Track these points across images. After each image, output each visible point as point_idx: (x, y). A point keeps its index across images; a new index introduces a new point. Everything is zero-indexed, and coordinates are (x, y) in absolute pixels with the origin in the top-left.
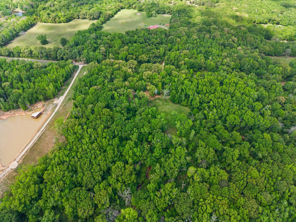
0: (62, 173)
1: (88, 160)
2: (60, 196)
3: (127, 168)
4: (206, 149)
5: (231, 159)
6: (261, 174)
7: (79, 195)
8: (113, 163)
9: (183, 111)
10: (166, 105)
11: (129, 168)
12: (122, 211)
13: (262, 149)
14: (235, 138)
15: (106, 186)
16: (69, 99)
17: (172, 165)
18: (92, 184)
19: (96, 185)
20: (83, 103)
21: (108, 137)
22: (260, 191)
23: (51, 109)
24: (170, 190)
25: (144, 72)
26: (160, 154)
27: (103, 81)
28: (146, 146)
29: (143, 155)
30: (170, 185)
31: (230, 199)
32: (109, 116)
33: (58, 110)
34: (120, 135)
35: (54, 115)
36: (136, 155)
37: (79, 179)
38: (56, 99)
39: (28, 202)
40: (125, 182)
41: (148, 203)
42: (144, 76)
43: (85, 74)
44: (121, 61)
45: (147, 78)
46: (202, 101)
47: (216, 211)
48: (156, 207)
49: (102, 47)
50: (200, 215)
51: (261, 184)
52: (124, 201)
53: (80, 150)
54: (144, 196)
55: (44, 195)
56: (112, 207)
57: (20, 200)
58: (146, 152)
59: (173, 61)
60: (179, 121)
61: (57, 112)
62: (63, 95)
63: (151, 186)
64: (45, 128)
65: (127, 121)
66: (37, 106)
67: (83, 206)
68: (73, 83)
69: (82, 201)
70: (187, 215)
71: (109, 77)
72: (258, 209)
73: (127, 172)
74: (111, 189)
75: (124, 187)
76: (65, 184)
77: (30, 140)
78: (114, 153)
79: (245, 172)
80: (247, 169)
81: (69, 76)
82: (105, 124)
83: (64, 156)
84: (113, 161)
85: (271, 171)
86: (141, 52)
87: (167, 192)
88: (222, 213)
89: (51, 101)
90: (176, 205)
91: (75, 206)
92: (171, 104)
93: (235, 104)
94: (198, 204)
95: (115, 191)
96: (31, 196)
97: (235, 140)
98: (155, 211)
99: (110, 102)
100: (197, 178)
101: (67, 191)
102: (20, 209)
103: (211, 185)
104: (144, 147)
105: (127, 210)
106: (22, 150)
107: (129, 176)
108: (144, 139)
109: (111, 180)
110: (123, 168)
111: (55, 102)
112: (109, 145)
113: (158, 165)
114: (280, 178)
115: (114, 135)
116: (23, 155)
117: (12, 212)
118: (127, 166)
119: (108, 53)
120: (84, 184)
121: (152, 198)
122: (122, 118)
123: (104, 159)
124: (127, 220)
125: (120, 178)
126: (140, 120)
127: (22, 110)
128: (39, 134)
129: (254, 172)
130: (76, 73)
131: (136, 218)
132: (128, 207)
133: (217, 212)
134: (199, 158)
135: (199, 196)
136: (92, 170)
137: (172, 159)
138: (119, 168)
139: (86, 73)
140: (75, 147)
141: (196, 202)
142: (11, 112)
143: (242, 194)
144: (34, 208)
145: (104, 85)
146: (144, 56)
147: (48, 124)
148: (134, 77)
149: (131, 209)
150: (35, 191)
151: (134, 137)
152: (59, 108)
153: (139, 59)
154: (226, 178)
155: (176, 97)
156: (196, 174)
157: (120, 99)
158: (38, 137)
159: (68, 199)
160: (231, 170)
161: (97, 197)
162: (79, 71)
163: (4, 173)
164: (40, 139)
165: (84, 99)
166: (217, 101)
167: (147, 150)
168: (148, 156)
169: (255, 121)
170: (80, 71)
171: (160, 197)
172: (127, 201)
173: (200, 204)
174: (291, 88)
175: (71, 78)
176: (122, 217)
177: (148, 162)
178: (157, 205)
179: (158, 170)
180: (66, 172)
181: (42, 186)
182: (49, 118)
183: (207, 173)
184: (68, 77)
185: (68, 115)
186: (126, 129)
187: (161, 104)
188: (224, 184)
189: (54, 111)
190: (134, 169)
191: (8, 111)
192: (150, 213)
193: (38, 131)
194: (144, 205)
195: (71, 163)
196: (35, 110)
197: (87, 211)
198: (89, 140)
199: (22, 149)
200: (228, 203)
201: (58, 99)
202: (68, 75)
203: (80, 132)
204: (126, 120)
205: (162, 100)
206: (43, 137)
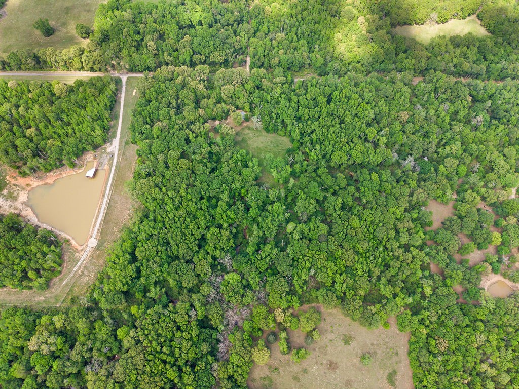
0: (155, 249)
1: (179, 230)
2: (161, 271)
3: (223, 234)
4: (306, 201)
5: (333, 210)
6: (362, 222)
7: (180, 268)
8: (207, 229)
9: (281, 144)
10: (258, 136)
11: (225, 233)
12: (226, 277)
13: (367, 193)
14: (339, 183)
15: (204, 255)
16: (127, 143)
17: (270, 225)
18: (190, 256)
19: (194, 256)
20: (151, 154)
21: (194, 200)
22: (359, 241)
23: (106, 161)
24: (270, 251)
25: (223, 88)
26: (257, 213)
27: (168, 113)
28: (240, 206)
29: (238, 217)
30: (269, 246)
31: (328, 252)
32: (189, 169)
33: (117, 162)
34: (207, 195)
35: (115, 171)
36: (230, 218)
37: (175, 252)
38: (108, 145)
39: (130, 282)
40: (223, 249)
41: (249, 267)
42: (223, 94)
43: (134, 94)
44: (184, 67)
45: (228, 97)
46: (303, 132)
47: (314, 265)
48: (257, 268)
49: (149, 40)
50: (300, 271)
51: (360, 233)
52: (226, 267)
53: (167, 220)
54: (245, 261)
55: (143, 273)
56: (214, 274)
57: (121, 281)
58: (241, 213)
59: (262, 59)
60: (275, 169)
61: (116, 165)
62: (116, 136)
63: (250, 249)
64: (110, 191)
65: (213, 175)
66: (86, 159)
67: (186, 278)
68: (123, 113)
69: (184, 274)
70: (287, 272)
71: (175, 104)
72: (354, 258)
73: (224, 238)
74: (210, 258)
75: (223, 254)
76: (161, 259)
77: (98, 209)
78: (205, 219)
79: (345, 222)
80: (349, 219)
81: (113, 103)
82: (187, 182)
83: (151, 229)
84: (206, 228)
85: (373, 218)
86: (212, 47)
87: (267, 254)
88: (320, 267)
89: (102, 149)
90: (276, 264)
91: (178, 279)
92: (264, 133)
93: (343, 135)
94: (297, 261)
95: (214, 258)
96: (131, 276)
97: (339, 186)
98: (257, 273)
99: (185, 148)
100: (296, 236)
101: (166, 266)
102: (125, 289)
103: (310, 240)
104: (238, 208)
105: (230, 275)
106: (94, 223)
107: (226, 242)
108: (237, 194)
109: (209, 247)
110: (219, 235)
111: (109, 150)
112: (198, 209)
113: (255, 226)
114: (381, 225)
115: (200, 196)
116: (99, 230)
117: (117, 293)
118: (223, 232)
119: (160, 52)
120: (181, 257)
121: (253, 261)
122: (205, 172)
123: (196, 227)
124: (232, 284)
125: (217, 246)
126: (228, 172)
127: (68, 168)
128: (106, 200)
129: (355, 222)
130: (121, 94)
131: (240, 281)
132: (230, 272)
133: (316, 266)
134: (299, 212)
135: (299, 254)
136: (187, 242)
137: (270, 218)
138: (214, 234)
139: (136, 92)
140: (159, 217)
141: (295, 259)
142: (55, 172)
143: (341, 245)
144: (138, 286)
145: (170, 119)
146: (218, 54)
147: (112, 185)
148: (209, 98)
149: (234, 273)
150: (133, 270)
151: (225, 196)
152: (118, 159)
153: (211, 60)
154: (326, 232)
155: (270, 126)
156: (295, 232)
157: (198, 143)
158: (106, 204)
159: (169, 274)
160: (332, 221)
161: (198, 267)
162: (124, 89)
163: (86, 253)
164: (109, 206)
165: (150, 146)
166: (321, 132)
167: (242, 211)
168: (244, 217)
169: (364, 158)
170: (126, 88)
171: (261, 259)
172: (228, 267)
173: (300, 260)
174: (422, 92)
175: (117, 103)
176: (226, 283)
177: (245, 224)
178: (258, 267)
179: (257, 232)
180: (159, 247)
181: (138, 264)
182: (110, 175)
183: (306, 230)
184: (113, 105)
185: (133, 169)
186: (214, 187)
187: (251, 135)
188: (323, 238)
189: (112, 164)
190: (231, 232)
191: (50, 171)
192: (252, 276)
193: (104, 196)
194: (246, 269)
195: (160, 235)
196: (86, 165)
197: (191, 282)
198: (174, 205)
199: (94, 221)
200: (326, 256)
201: (111, 145)
202: (111, 102)
203: (160, 196)
204: (210, 173)
205: (253, 129)
206: (112, 203)
